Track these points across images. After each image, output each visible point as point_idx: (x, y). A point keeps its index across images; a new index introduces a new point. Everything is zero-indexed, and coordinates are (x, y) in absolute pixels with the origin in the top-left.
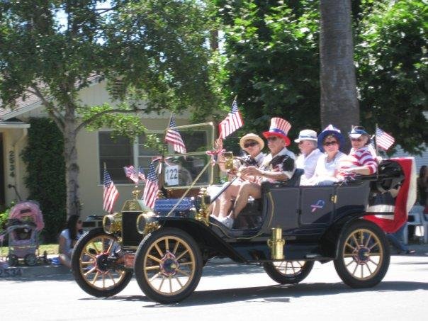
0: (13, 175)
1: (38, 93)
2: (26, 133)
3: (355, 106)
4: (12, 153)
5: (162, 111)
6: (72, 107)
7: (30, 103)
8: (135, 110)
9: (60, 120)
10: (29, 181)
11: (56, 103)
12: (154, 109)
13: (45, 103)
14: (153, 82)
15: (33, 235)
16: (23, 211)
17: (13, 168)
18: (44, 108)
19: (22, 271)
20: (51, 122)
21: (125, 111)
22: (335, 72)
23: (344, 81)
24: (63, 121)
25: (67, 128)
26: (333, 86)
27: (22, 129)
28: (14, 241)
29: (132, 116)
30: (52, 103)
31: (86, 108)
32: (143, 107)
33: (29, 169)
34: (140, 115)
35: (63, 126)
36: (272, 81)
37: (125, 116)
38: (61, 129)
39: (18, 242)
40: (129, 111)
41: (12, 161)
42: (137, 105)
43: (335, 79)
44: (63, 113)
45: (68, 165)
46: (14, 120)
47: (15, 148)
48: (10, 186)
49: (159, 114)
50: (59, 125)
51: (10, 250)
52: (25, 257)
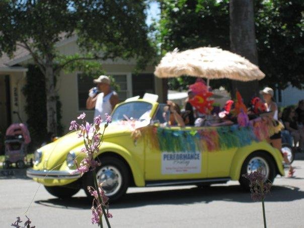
0: (16, 104)
1: (28, 48)
2: (25, 75)
3: (254, 55)
4: (16, 89)
5: (115, 59)
8: (96, 58)
9: (42, 65)
10: (28, 109)
12: (110, 57)
13: (31, 53)
15: (22, 146)
16: (15, 130)
17: (16, 99)
18: (31, 57)
19: (14, 172)
21: (89, 59)
22: (240, 30)
23: (247, 37)
26: (239, 40)
27: (23, 72)
28: (9, 151)
29: (96, 62)
32: (102, 56)
34: (101, 62)
35: (45, 70)
36: (197, 37)
37: (91, 63)
39: (12, 152)
40: (93, 59)
41: (16, 94)
42: (97, 54)
43: (240, 35)
45: (48, 98)
46: (17, 66)
47: (18, 85)
48: (15, 112)
49: (113, 60)
50: (42, 69)
51: (6, 158)
52: (16, 163)
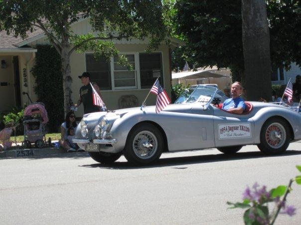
0: (26, 85)
1: (42, 27)
2: (34, 55)
3: (266, 32)
4: (25, 70)
5: (129, 38)
6: (66, 36)
7: (37, 34)
8: (111, 37)
9: (58, 46)
10: (37, 90)
11: (55, 34)
12: (124, 37)
13: (47, 33)
14: (123, 18)
15: (41, 126)
16: (33, 110)
17: (26, 80)
18: (46, 37)
19: (33, 151)
20: (52, 47)
21: (103, 38)
22: (252, 9)
23: (258, 14)
24: (61, 46)
25: (63, 51)
26: (251, 18)
27: (32, 53)
28: (28, 131)
29: (109, 42)
30: (52, 33)
31: (76, 37)
32: (117, 35)
33: (37, 81)
34: (114, 41)
35: (61, 50)
36: (208, 15)
37: (103, 42)
38: (59, 52)
39: (31, 132)
40: (107, 39)
41: (25, 75)
42: (112, 34)
43: (252, 14)
44: (60, 41)
45: (64, 77)
46: (26, 46)
47: (27, 66)
48: (24, 93)
49: (128, 40)
50: (57, 49)
51: (25, 138)
52: (36, 142)
